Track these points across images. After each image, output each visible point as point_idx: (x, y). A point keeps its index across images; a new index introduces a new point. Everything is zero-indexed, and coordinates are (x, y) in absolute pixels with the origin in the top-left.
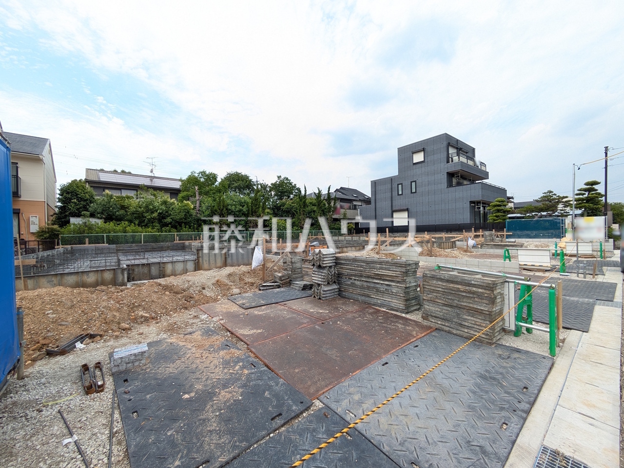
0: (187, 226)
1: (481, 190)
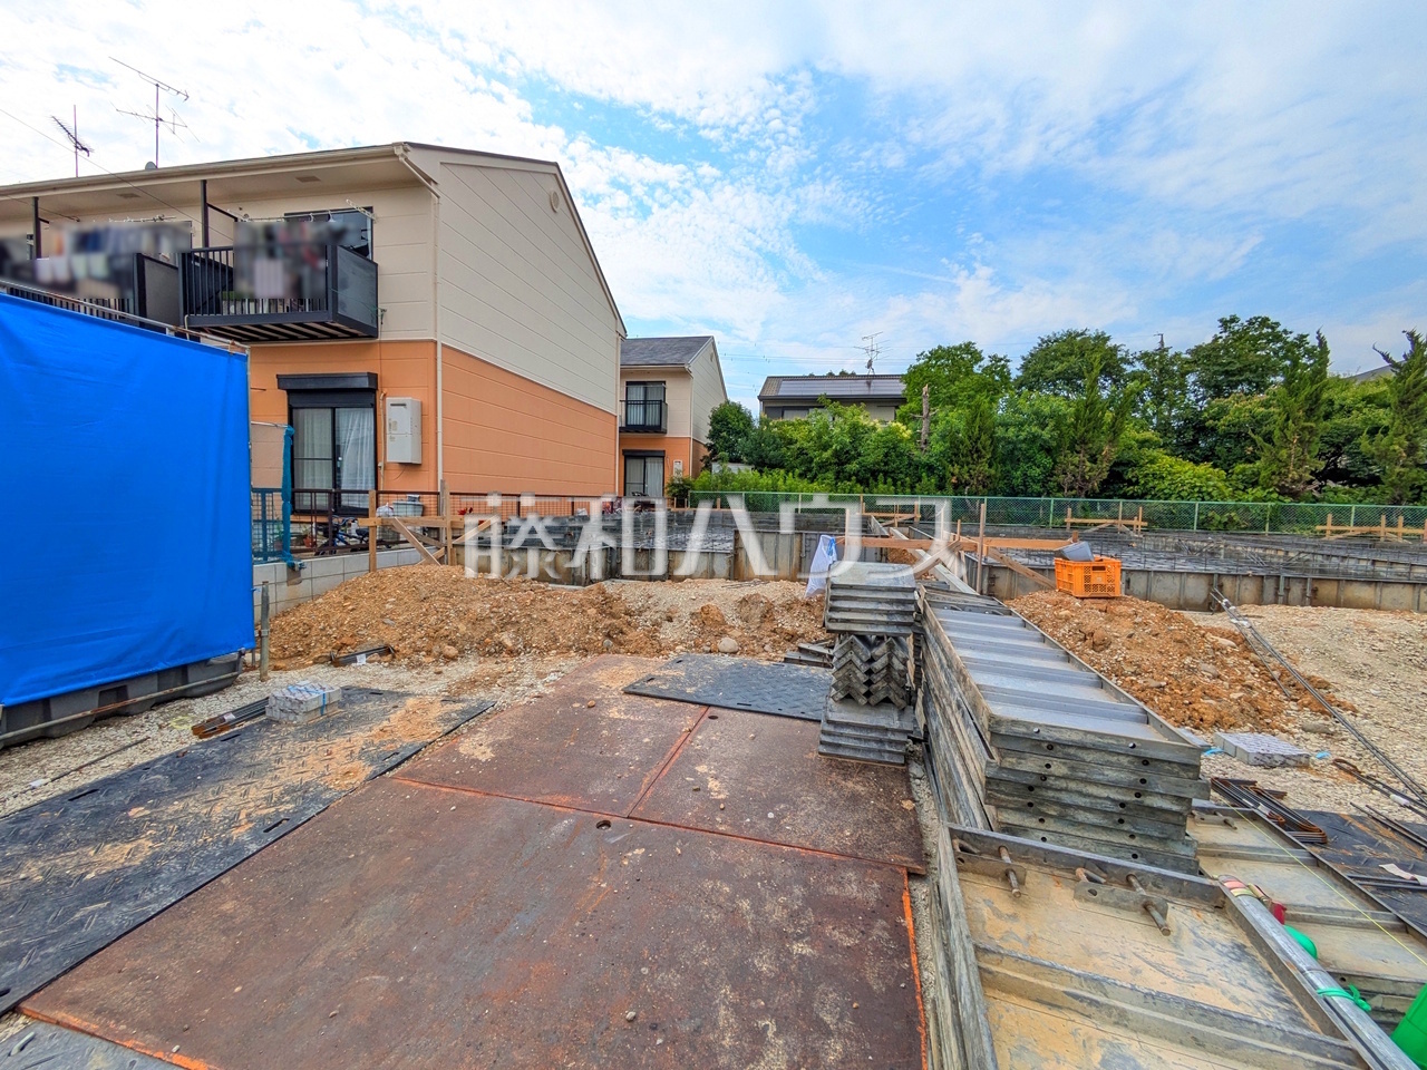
0: (889, 480)
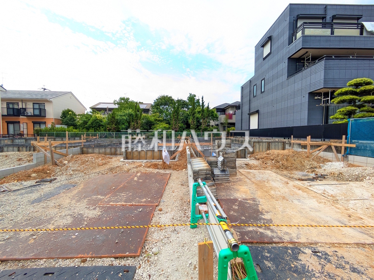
1: (324, 71)
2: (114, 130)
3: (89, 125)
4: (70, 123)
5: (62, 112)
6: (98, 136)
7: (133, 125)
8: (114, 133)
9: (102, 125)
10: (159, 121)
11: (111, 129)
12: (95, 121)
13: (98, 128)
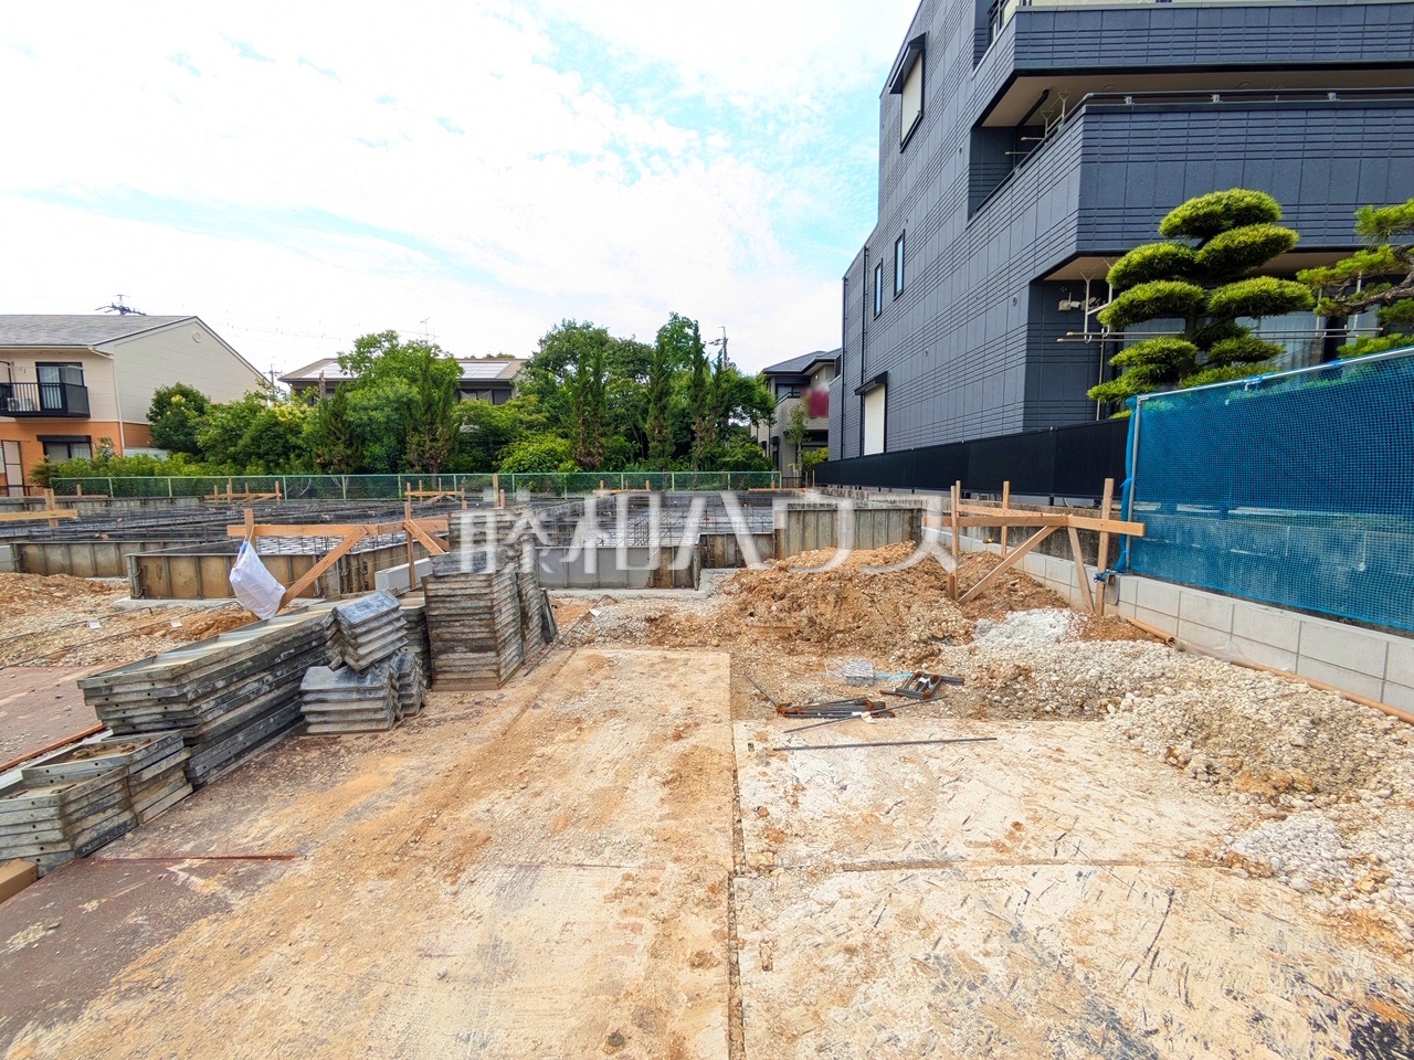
1: (1082, 170)
2: (343, 467)
3: (246, 446)
4: (175, 438)
5: (154, 397)
6: (282, 491)
7: (419, 444)
8: (343, 476)
9: (299, 447)
10: (530, 426)
11: (331, 463)
12: (268, 429)
13: (281, 460)
